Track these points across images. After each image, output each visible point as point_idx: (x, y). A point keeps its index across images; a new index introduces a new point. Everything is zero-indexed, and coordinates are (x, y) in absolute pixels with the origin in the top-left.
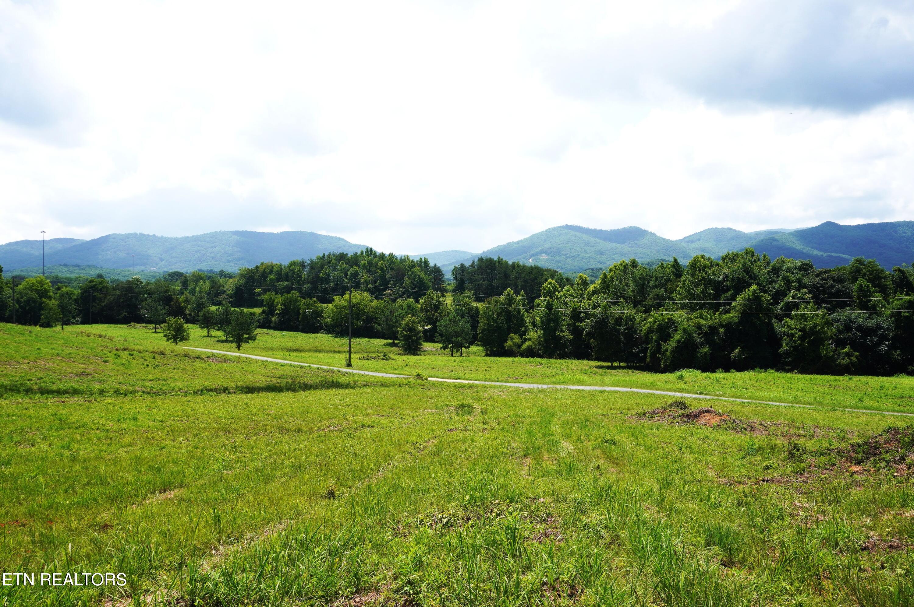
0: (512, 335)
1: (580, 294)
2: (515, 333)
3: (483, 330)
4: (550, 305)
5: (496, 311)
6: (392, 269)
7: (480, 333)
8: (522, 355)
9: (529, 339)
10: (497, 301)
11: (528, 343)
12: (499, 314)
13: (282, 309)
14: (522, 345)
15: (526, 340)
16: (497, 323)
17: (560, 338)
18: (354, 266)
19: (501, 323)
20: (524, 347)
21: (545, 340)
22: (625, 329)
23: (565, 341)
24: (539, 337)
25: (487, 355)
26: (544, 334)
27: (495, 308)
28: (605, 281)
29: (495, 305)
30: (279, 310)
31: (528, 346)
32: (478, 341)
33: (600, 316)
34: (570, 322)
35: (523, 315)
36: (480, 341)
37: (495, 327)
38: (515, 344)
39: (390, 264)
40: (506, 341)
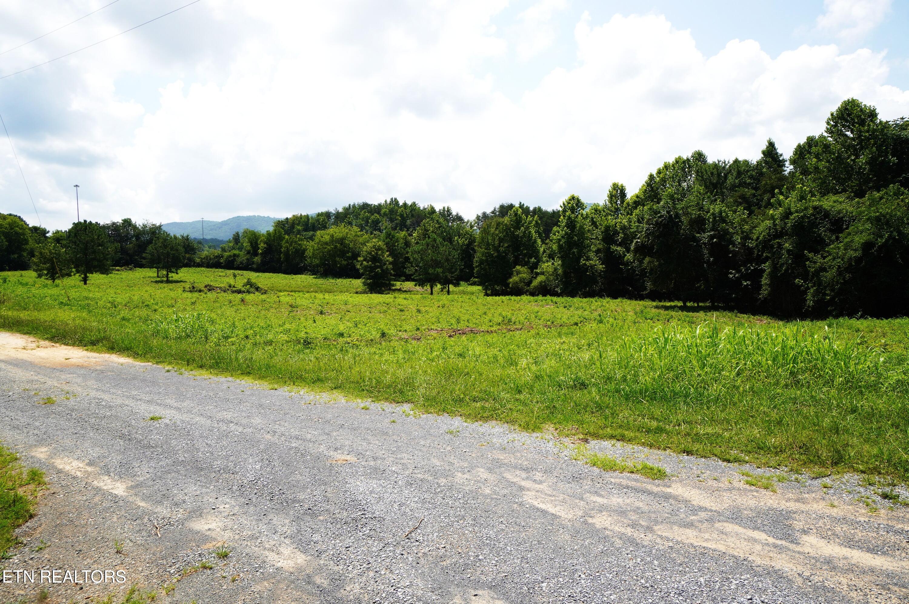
0: (518, 267)
1: (615, 208)
2: (523, 266)
3: (481, 262)
4: (571, 222)
5: (497, 235)
6: (412, 216)
7: (477, 267)
8: (533, 294)
9: (542, 273)
10: (499, 223)
11: (540, 278)
12: (501, 240)
13: (265, 248)
14: (530, 282)
15: (537, 274)
16: (498, 251)
17: (585, 268)
18: (376, 214)
19: (504, 252)
20: (535, 283)
21: (565, 272)
22: (712, 237)
23: (593, 273)
24: (556, 269)
25: (487, 295)
26: (562, 265)
27: (497, 232)
28: (652, 188)
29: (497, 228)
30: (261, 250)
31: (541, 283)
32: (475, 277)
33: (664, 213)
34: (601, 246)
35: (535, 242)
36: (476, 278)
37: (496, 257)
38: (522, 280)
39: (411, 212)
40: (510, 275)
